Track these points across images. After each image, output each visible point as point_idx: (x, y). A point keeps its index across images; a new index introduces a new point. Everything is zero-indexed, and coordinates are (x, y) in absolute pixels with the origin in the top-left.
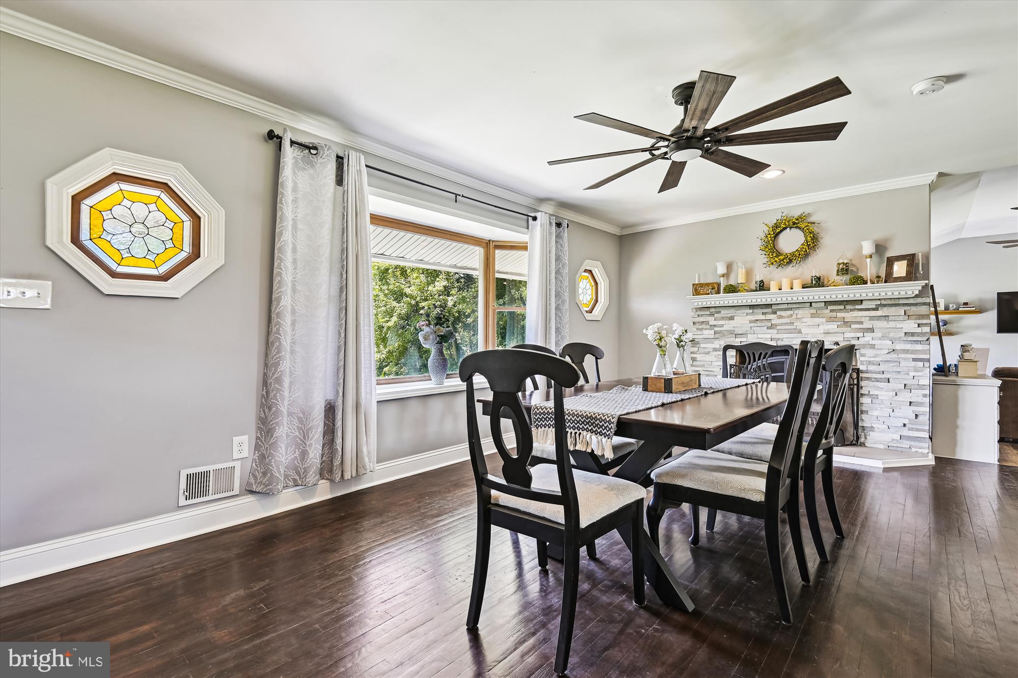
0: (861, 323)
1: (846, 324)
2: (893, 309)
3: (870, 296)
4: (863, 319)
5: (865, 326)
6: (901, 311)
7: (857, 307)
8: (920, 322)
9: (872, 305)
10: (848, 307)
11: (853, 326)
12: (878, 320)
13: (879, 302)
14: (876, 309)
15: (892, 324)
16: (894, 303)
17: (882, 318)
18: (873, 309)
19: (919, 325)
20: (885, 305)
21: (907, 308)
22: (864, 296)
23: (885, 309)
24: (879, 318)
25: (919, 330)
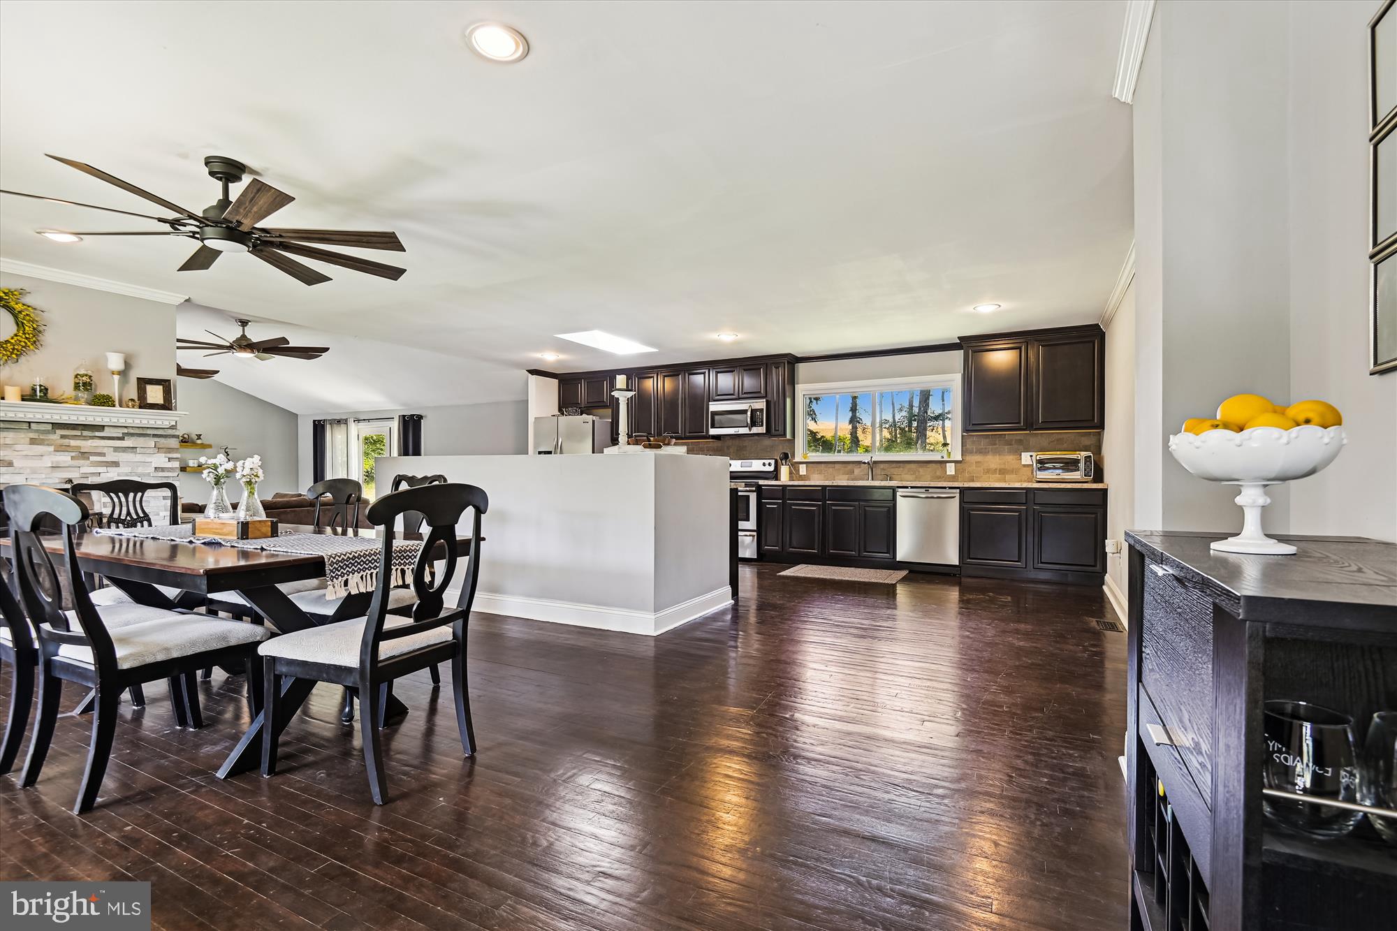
0: (103, 455)
1: (84, 455)
2: (142, 439)
3: (114, 421)
4: (105, 450)
5: (108, 458)
6: (151, 442)
7: (97, 434)
8: (171, 455)
9: (118, 433)
10: (86, 433)
11: (92, 458)
12: (124, 452)
13: (126, 431)
14: (122, 439)
15: (138, 458)
16: (142, 433)
17: (130, 450)
18: (119, 439)
19: (170, 459)
20: (132, 435)
21: (157, 439)
22: (106, 421)
23: (133, 438)
24: (125, 449)
25: (170, 465)
